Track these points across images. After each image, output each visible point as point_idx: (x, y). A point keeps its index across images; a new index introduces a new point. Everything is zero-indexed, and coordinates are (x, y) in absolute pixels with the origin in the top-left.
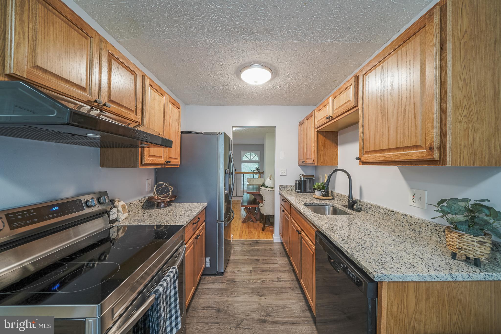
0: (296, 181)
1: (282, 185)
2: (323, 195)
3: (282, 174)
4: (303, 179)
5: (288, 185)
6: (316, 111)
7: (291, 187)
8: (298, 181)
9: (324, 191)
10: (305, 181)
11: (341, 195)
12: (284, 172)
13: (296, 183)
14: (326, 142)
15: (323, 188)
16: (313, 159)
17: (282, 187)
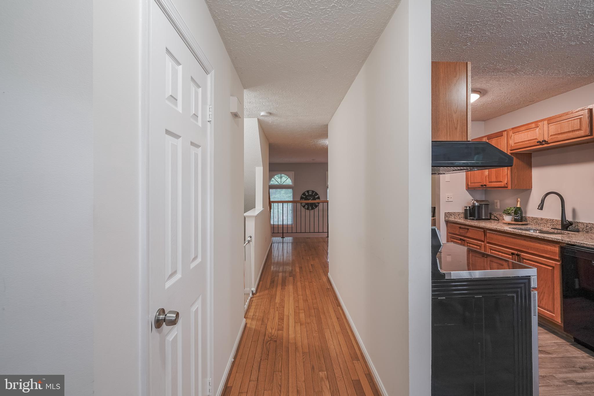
0: (466, 207)
1: (449, 213)
2: (516, 220)
3: (448, 200)
4: (476, 205)
5: (455, 212)
6: (511, 133)
7: (459, 214)
8: (470, 207)
9: (518, 216)
10: (479, 207)
11: (542, 219)
12: (450, 198)
13: (466, 210)
14: (519, 164)
15: (516, 213)
16: (506, 182)
17: (447, 215)
